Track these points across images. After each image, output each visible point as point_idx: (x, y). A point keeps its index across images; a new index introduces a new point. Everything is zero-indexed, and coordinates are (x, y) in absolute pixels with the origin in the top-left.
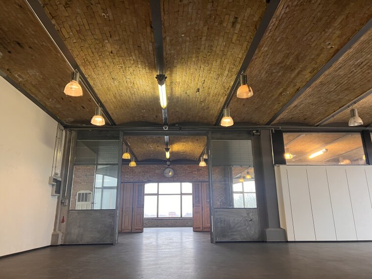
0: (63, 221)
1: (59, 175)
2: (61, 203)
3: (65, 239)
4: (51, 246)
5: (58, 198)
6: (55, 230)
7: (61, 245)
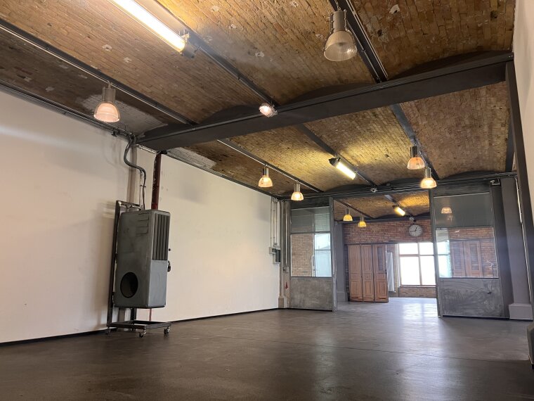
0: (287, 287)
1: (278, 245)
2: (284, 270)
3: (290, 303)
4: (279, 309)
5: (280, 266)
6: (280, 295)
7: (287, 309)
